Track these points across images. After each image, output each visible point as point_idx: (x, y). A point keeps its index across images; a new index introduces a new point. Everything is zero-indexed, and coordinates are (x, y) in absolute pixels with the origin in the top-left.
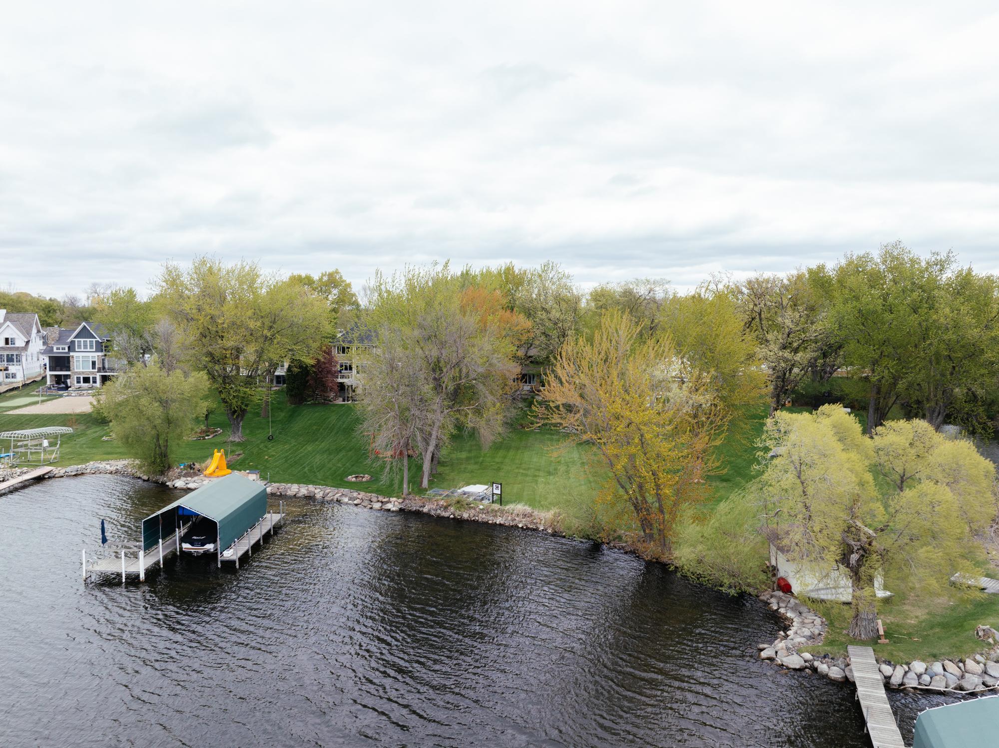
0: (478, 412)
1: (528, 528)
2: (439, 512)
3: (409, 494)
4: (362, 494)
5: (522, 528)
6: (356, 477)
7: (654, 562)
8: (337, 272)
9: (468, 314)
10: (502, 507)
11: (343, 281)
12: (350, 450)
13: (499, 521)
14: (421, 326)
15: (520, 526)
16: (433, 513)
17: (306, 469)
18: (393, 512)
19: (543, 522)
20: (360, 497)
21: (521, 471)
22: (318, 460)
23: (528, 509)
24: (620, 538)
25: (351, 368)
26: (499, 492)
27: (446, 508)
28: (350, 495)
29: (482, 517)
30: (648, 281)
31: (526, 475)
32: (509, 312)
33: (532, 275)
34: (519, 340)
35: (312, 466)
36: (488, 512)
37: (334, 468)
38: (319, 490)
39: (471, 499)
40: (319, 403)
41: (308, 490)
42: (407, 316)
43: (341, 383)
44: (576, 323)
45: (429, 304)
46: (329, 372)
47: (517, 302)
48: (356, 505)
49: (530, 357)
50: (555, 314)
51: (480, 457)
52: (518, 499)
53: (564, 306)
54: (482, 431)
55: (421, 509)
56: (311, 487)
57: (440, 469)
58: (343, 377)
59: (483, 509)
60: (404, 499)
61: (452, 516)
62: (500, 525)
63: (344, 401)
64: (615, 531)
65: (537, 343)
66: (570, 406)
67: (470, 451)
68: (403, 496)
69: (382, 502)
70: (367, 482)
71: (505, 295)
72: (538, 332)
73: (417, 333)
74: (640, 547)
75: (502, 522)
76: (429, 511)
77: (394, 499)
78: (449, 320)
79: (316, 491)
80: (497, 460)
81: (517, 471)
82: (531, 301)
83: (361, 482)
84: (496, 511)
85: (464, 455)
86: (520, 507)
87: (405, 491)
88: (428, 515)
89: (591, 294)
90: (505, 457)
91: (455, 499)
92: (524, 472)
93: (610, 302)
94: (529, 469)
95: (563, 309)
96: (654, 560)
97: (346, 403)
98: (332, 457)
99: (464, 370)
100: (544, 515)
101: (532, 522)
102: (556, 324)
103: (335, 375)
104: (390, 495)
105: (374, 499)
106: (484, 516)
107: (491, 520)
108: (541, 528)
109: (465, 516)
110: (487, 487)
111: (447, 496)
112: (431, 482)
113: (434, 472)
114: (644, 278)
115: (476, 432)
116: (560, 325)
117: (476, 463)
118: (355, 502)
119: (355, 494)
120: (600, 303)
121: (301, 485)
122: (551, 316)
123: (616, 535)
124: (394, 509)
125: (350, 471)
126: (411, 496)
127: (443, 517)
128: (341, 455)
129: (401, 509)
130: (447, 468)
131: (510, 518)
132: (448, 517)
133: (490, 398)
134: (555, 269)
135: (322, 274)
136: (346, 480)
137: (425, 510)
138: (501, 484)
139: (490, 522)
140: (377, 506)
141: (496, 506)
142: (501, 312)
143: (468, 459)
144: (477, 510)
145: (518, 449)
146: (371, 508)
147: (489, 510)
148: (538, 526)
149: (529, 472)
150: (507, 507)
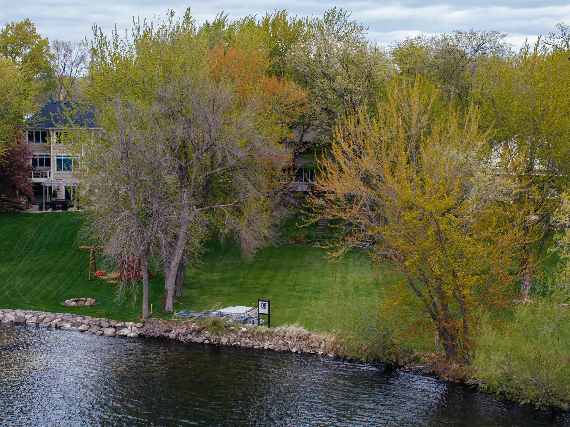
0: (238, 211)
1: (303, 354)
2: (190, 337)
3: (150, 317)
4: (88, 319)
5: (296, 353)
6: (76, 301)
7: (456, 384)
8: (28, 23)
9: (221, 83)
10: (271, 330)
11: (38, 36)
12: (61, 271)
13: (267, 345)
14: (161, 100)
15: (294, 350)
16: (182, 338)
17: (7, 293)
18: (131, 338)
19: (323, 345)
20: (86, 321)
21: (295, 293)
22: (19, 282)
23: (303, 331)
24: (417, 360)
25: (48, 163)
26: (265, 311)
27: (198, 332)
28: (73, 320)
29: (245, 342)
30: (474, 34)
31: (302, 298)
32: (274, 78)
33: (310, 26)
34: (292, 117)
35: (14, 290)
36: (253, 336)
37: (44, 292)
38: (31, 315)
39: (231, 321)
40: (7, 212)
41: (16, 315)
42: (141, 85)
43: (35, 184)
44: (371, 94)
45: (167, 68)
46: (21, 167)
47: (288, 66)
48: (82, 331)
49: (306, 143)
50: (341, 82)
51: (239, 278)
52: (291, 320)
53: (353, 71)
54: (243, 234)
55: (166, 335)
56: (20, 313)
57: (187, 292)
58: (37, 176)
59: (246, 332)
60: (144, 323)
61: (207, 342)
62: (269, 349)
63: (41, 209)
64: (411, 352)
65: (316, 122)
66: (352, 196)
67: (224, 272)
68: (142, 320)
69: (115, 327)
70: (91, 306)
71: (272, 55)
72: (317, 108)
73: (156, 107)
74: (440, 368)
75: (271, 347)
76: (178, 335)
77: (131, 323)
78: (197, 90)
79: (27, 317)
80: (262, 281)
81: (289, 293)
82: (308, 63)
83: (84, 307)
84: (263, 334)
85: (216, 276)
86: (293, 329)
87: (145, 312)
88: (176, 341)
89: (394, 54)
90: (272, 278)
91: (210, 322)
92: (299, 294)
93: (419, 65)
94: (305, 291)
95: (353, 76)
96: (457, 381)
97: (44, 211)
98: (37, 279)
99: (219, 157)
100: (322, 337)
101: (309, 346)
102: (342, 96)
103: (27, 171)
104: (125, 319)
105: (105, 324)
106: (248, 340)
107: (257, 344)
108: (321, 352)
109: (224, 340)
110: (250, 308)
111: (200, 318)
112: (176, 306)
113: (179, 294)
114: (467, 31)
115: (236, 236)
116: (348, 98)
117: (234, 285)
118: (81, 328)
119: (79, 319)
120: (407, 67)
121: (6, 310)
122: (336, 85)
123: (412, 357)
124: (132, 335)
125: (65, 294)
126: (152, 320)
127: (196, 343)
128: (48, 277)
129: (140, 335)
130: (196, 291)
131: (280, 342)
132: (202, 343)
133: (253, 192)
134: (342, 19)
135: (8, 26)
136: (62, 304)
137: (172, 335)
138: (269, 301)
139: (256, 347)
140: (110, 331)
141: (264, 329)
142: (264, 79)
143: (222, 280)
144: (239, 333)
145: (290, 268)
146: (102, 335)
147: (255, 333)
148: (317, 350)
149: (305, 295)
150: (277, 329)
